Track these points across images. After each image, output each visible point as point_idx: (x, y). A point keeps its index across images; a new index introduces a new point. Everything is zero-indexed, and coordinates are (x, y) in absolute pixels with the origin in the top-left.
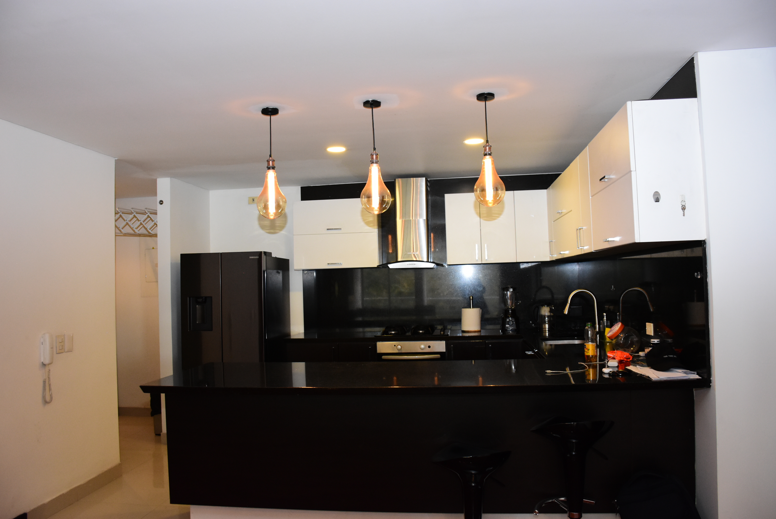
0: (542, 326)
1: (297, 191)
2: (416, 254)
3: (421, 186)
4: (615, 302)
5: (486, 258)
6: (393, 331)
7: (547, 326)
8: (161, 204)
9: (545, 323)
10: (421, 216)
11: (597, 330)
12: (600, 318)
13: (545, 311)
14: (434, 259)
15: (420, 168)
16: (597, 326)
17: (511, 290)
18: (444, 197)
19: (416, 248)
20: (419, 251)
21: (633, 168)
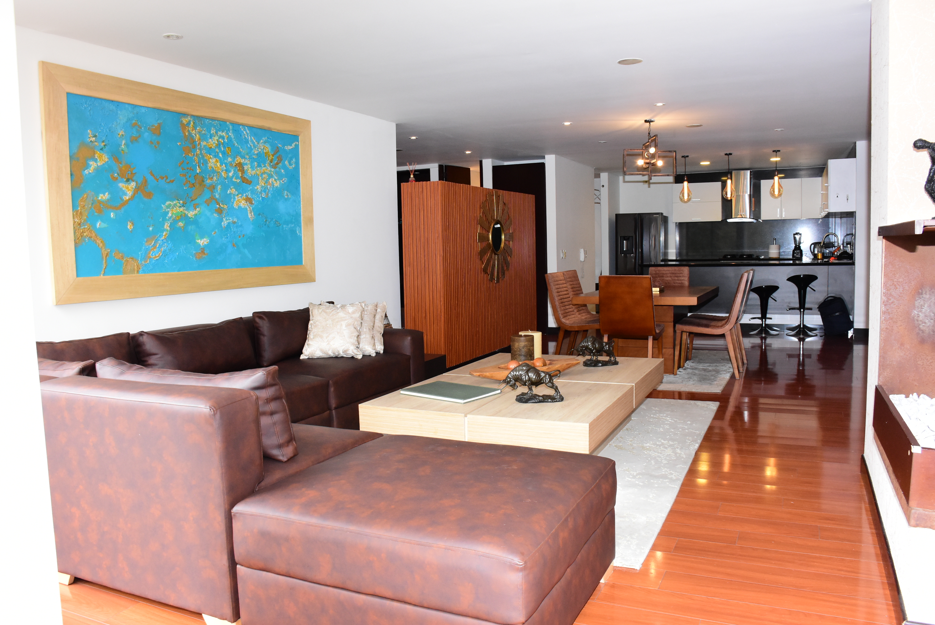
2: (743, 214)
3: (747, 175)
5: (784, 217)
6: (729, 256)
8: (603, 187)
10: (746, 192)
14: (753, 216)
15: (747, 165)
17: (799, 235)
18: (759, 182)
19: (742, 207)
20: (744, 212)
21: (829, 185)
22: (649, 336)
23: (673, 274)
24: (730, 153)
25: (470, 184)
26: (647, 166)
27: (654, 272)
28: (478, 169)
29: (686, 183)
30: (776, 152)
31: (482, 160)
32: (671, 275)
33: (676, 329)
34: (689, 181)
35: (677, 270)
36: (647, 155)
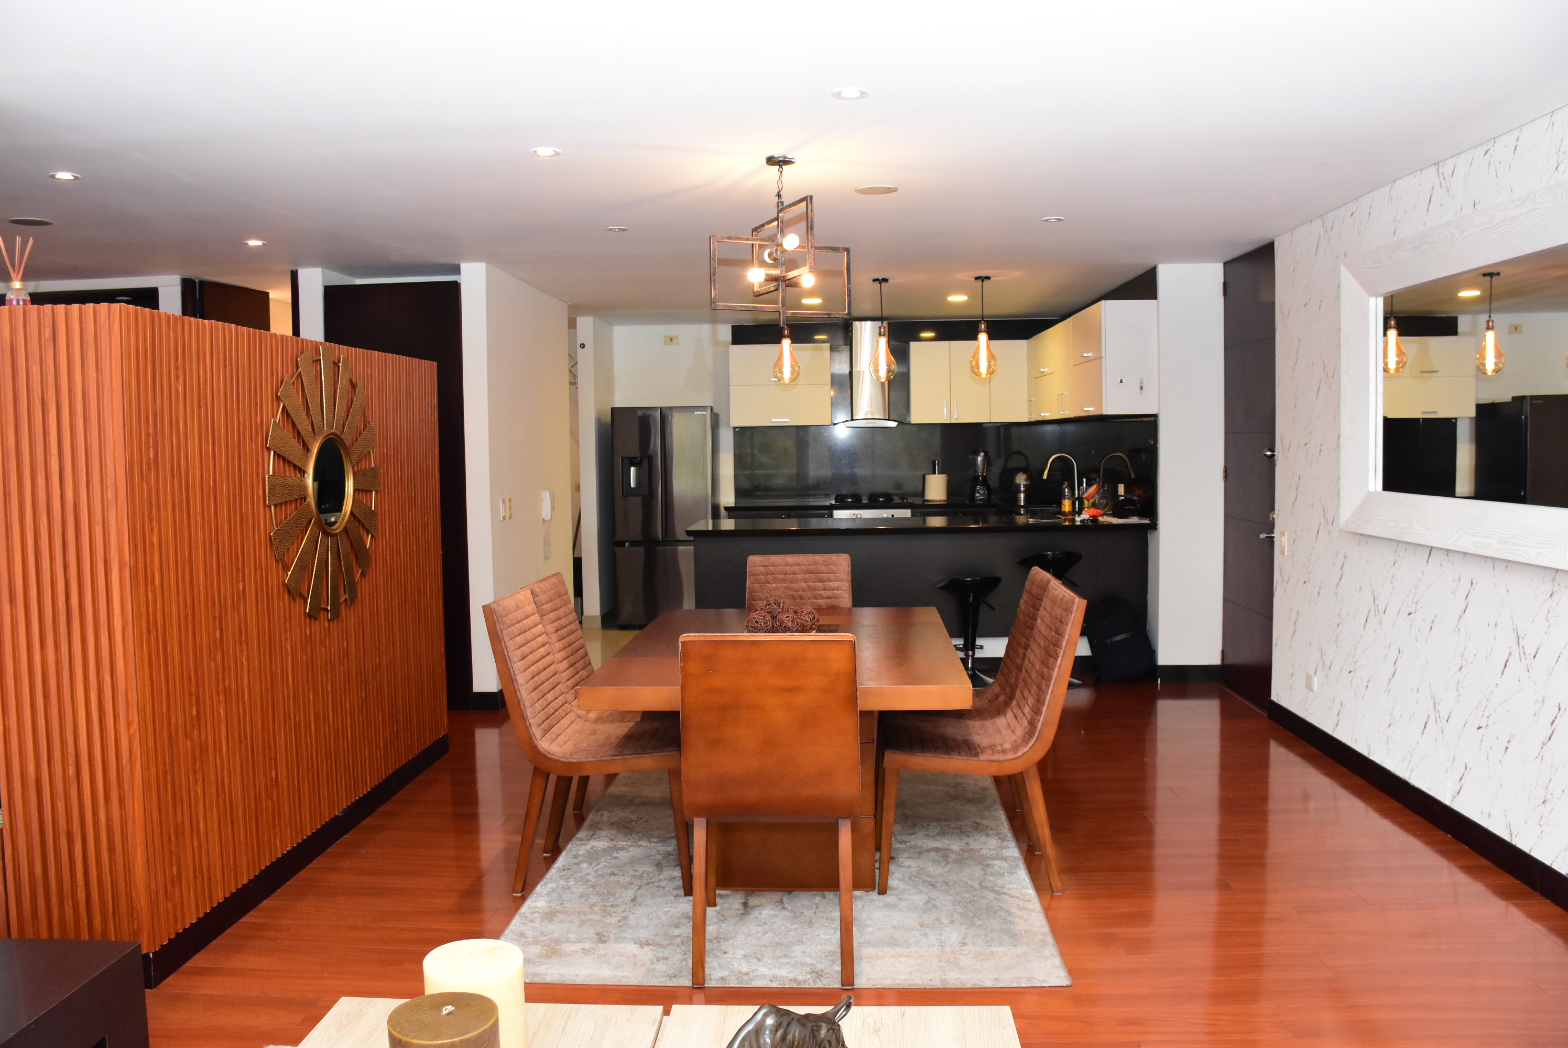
0: (1017, 495)
1: (725, 332)
4: (1096, 470)
5: (956, 417)
6: (850, 498)
7: (1022, 495)
8: (583, 348)
9: (1020, 492)
11: (1077, 496)
12: (1080, 484)
13: (1020, 479)
14: (895, 416)
16: (1077, 492)
17: (982, 454)
18: (909, 344)
21: (1103, 355)
22: (840, 821)
23: (810, 572)
24: (884, 277)
25: (267, 328)
26: (772, 286)
27: (762, 569)
28: (287, 295)
29: (786, 342)
30: (983, 281)
31: (297, 271)
32: (807, 576)
33: (886, 764)
34: (795, 340)
35: (821, 562)
36: (770, 255)
